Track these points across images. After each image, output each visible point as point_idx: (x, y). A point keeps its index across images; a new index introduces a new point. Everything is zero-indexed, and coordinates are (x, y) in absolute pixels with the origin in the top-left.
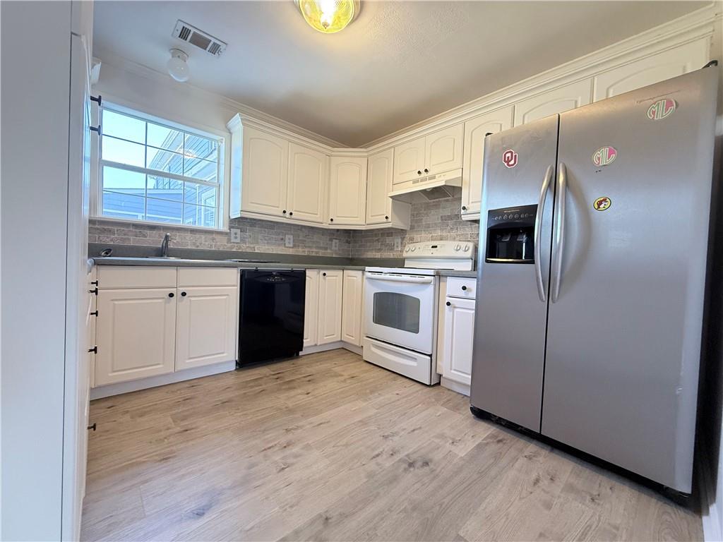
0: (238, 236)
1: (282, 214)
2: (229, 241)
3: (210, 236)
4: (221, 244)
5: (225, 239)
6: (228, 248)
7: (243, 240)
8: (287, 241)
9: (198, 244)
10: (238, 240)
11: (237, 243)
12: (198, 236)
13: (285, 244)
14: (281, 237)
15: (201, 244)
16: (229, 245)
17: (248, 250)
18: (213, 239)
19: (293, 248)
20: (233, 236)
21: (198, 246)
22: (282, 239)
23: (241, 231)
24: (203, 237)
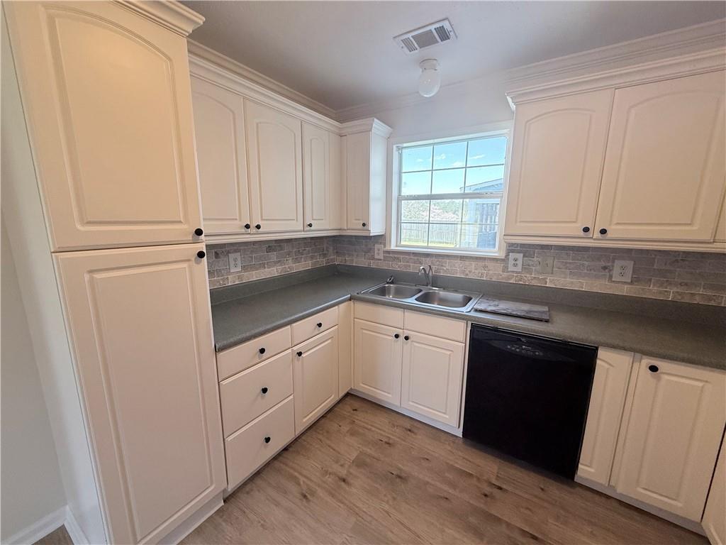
0: (520, 263)
1: (582, 234)
2: (505, 269)
3: (481, 264)
4: (495, 274)
5: (500, 266)
6: (503, 278)
7: (526, 268)
8: (616, 272)
9: (467, 272)
10: (519, 268)
11: (517, 272)
12: (467, 263)
13: (611, 277)
14: (603, 264)
15: (470, 272)
16: (505, 274)
17: (534, 283)
18: (485, 267)
19: (632, 283)
20: (511, 262)
21: (467, 275)
22: (605, 268)
23: (524, 256)
24: (474, 264)
